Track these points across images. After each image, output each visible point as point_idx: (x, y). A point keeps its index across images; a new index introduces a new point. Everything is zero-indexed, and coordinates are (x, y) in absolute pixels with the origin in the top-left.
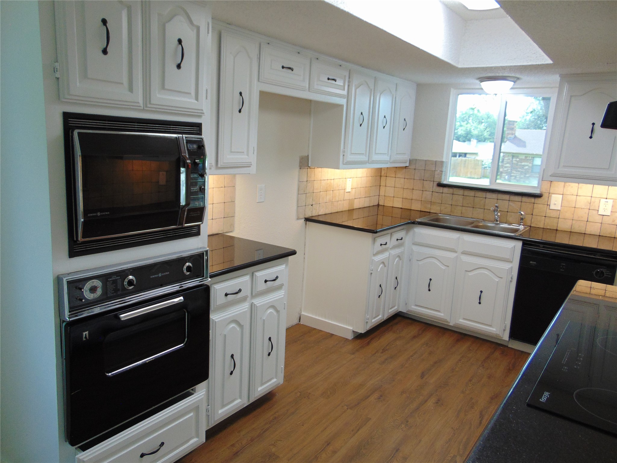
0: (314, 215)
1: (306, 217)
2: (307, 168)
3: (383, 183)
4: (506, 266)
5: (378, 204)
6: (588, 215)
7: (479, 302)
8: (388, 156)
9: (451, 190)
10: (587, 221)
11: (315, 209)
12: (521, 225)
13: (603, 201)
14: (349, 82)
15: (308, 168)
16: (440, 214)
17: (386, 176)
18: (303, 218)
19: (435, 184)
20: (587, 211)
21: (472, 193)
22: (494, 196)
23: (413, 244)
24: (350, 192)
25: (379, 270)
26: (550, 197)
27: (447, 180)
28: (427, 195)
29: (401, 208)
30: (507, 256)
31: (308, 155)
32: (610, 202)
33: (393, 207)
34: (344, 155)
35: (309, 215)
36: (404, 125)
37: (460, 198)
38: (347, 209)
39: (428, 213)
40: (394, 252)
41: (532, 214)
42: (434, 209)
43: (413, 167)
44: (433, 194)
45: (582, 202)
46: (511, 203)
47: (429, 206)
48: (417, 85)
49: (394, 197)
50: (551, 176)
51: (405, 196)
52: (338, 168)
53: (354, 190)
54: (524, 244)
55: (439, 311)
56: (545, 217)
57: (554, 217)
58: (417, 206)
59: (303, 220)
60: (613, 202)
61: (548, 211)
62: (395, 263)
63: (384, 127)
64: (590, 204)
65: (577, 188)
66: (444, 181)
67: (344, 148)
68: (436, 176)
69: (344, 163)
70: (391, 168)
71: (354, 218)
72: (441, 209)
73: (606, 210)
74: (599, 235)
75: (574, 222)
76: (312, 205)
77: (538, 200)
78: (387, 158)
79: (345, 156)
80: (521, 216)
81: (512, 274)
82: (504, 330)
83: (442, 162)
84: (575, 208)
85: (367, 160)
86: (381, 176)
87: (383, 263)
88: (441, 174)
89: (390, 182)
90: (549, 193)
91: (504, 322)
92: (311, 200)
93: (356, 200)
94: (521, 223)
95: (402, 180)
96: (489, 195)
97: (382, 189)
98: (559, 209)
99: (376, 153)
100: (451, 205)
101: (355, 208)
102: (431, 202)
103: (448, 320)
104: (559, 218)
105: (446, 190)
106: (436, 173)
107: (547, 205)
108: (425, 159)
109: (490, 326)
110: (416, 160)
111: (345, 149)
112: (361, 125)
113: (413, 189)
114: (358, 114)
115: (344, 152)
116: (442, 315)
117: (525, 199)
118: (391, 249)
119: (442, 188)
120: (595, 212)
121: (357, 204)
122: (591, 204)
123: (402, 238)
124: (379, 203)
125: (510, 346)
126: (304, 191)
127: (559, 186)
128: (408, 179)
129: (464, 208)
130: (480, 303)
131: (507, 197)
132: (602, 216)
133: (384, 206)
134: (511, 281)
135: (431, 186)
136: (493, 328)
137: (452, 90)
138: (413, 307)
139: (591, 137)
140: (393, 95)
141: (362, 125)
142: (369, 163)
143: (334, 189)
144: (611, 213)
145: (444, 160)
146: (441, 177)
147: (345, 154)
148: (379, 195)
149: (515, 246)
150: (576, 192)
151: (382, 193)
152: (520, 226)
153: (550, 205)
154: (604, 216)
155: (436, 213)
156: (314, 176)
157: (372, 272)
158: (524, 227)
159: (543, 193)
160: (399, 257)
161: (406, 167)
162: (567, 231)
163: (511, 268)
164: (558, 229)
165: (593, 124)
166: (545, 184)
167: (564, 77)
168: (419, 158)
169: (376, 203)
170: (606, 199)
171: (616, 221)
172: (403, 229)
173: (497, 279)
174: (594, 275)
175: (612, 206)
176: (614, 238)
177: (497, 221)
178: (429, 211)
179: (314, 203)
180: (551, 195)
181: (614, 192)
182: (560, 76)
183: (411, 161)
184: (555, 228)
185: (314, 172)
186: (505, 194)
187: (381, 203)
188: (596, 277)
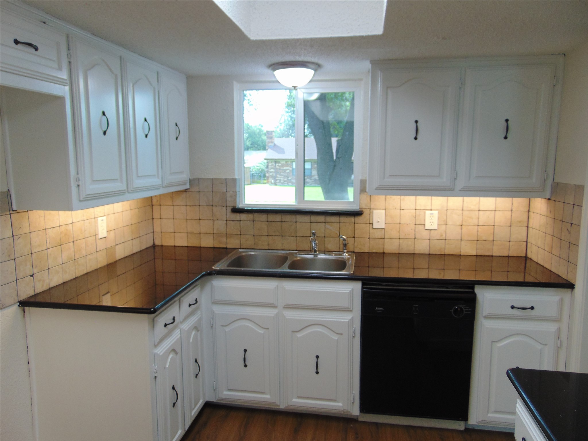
0: (38, 291)
1: (21, 299)
2: (10, 214)
3: (156, 215)
4: (345, 318)
5: (154, 244)
6: (415, 232)
7: (316, 371)
8: (158, 178)
9: (250, 216)
10: (414, 238)
11: (40, 281)
12: (344, 253)
13: (428, 213)
14: (69, 56)
15: (12, 212)
16: (240, 248)
17: (160, 205)
18: (15, 304)
19: (229, 209)
20: (413, 226)
21: (278, 217)
22: (306, 218)
23: (213, 303)
24: (105, 237)
25: (167, 366)
26: (371, 214)
27: (243, 203)
28: (220, 226)
29: (187, 247)
30: (345, 303)
31: (9, 190)
32: (436, 213)
33: (175, 246)
34: (78, 185)
35: (26, 292)
36: (176, 131)
37: (264, 225)
38: (105, 264)
39: (225, 250)
40: (188, 325)
41: (354, 237)
42: (232, 243)
43: (196, 189)
44: (228, 224)
45: (407, 217)
46: (327, 226)
47: (225, 240)
48: (187, 78)
49: (174, 232)
50: (376, 189)
51: (190, 230)
52: (69, 208)
53: (112, 233)
54: (363, 284)
55: (263, 393)
56: (369, 238)
57: (379, 237)
58: (207, 242)
59: (16, 308)
60: (438, 213)
61: (372, 231)
62: (191, 341)
63: (146, 136)
64: (415, 218)
65: (399, 200)
66: (240, 205)
67: (78, 174)
68: (229, 199)
69: (82, 199)
70: (164, 195)
71: (118, 273)
72: (241, 242)
73: (432, 224)
74: (428, 253)
75: (401, 241)
76: (32, 276)
77: (358, 219)
78: (156, 181)
79: (81, 186)
80: (344, 242)
81: (354, 326)
82: (353, 403)
83: (234, 180)
84: (400, 224)
85: (125, 188)
86: (152, 205)
87: (174, 351)
88: (236, 196)
89: (167, 212)
90: (370, 209)
91: (351, 391)
92: (29, 266)
93: (117, 247)
94: (344, 250)
95: (183, 208)
96: (300, 218)
97: (157, 222)
98: (384, 227)
99: (138, 176)
100: (254, 235)
101: (117, 258)
102: (226, 234)
103: (278, 402)
104: (384, 238)
105: (244, 216)
106: (228, 195)
107: (370, 224)
108: (211, 176)
109: (335, 401)
110: (199, 179)
111: (80, 176)
112: (105, 133)
113: (200, 219)
114: (95, 115)
115: (78, 180)
116: (268, 396)
117: (343, 219)
118: (181, 323)
119: (238, 214)
120: (421, 227)
121: (121, 253)
122: (417, 218)
123: (196, 300)
124: (154, 242)
125: (360, 419)
126: (9, 256)
127: (380, 200)
128: (190, 206)
129: (270, 238)
130: (317, 373)
131: (321, 218)
132: (429, 231)
133: (162, 246)
134: (354, 337)
135: (223, 213)
136: (338, 402)
137: (235, 83)
138: (225, 393)
139: (416, 138)
140: (154, 88)
141: (107, 133)
142: (129, 192)
143: (75, 239)
144: (438, 227)
145: (236, 177)
146: (235, 200)
147: (80, 183)
148: (153, 232)
149: (353, 289)
150: (399, 205)
151: (157, 229)
153: (372, 224)
154: (431, 231)
155: (235, 249)
156: (29, 225)
157: (156, 375)
158: (349, 255)
159: (363, 210)
160: (196, 328)
161: (186, 190)
162: (395, 253)
163: (352, 320)
164: (385, 252)
165: (416, 122)
166: (365, 198)
167: (376, 64)
168: (203, 177)
169: (150, 244)
170: (431, 210)
171: (444, 236)
172: (196, 286)
173: (335, 337)
174: (453, 313)
175: (438, 219)
176: (445, 255)
177: (315, 251)
178: (225, 246)
179: (35, 271)
180: (373, 211)
181: (438, 201)
182: (371, 63)
183: (192, 182)
184: (382, 251)
185: (29, 218)
186: (319, 215)
187: (157, 243)
188: (455, 316)
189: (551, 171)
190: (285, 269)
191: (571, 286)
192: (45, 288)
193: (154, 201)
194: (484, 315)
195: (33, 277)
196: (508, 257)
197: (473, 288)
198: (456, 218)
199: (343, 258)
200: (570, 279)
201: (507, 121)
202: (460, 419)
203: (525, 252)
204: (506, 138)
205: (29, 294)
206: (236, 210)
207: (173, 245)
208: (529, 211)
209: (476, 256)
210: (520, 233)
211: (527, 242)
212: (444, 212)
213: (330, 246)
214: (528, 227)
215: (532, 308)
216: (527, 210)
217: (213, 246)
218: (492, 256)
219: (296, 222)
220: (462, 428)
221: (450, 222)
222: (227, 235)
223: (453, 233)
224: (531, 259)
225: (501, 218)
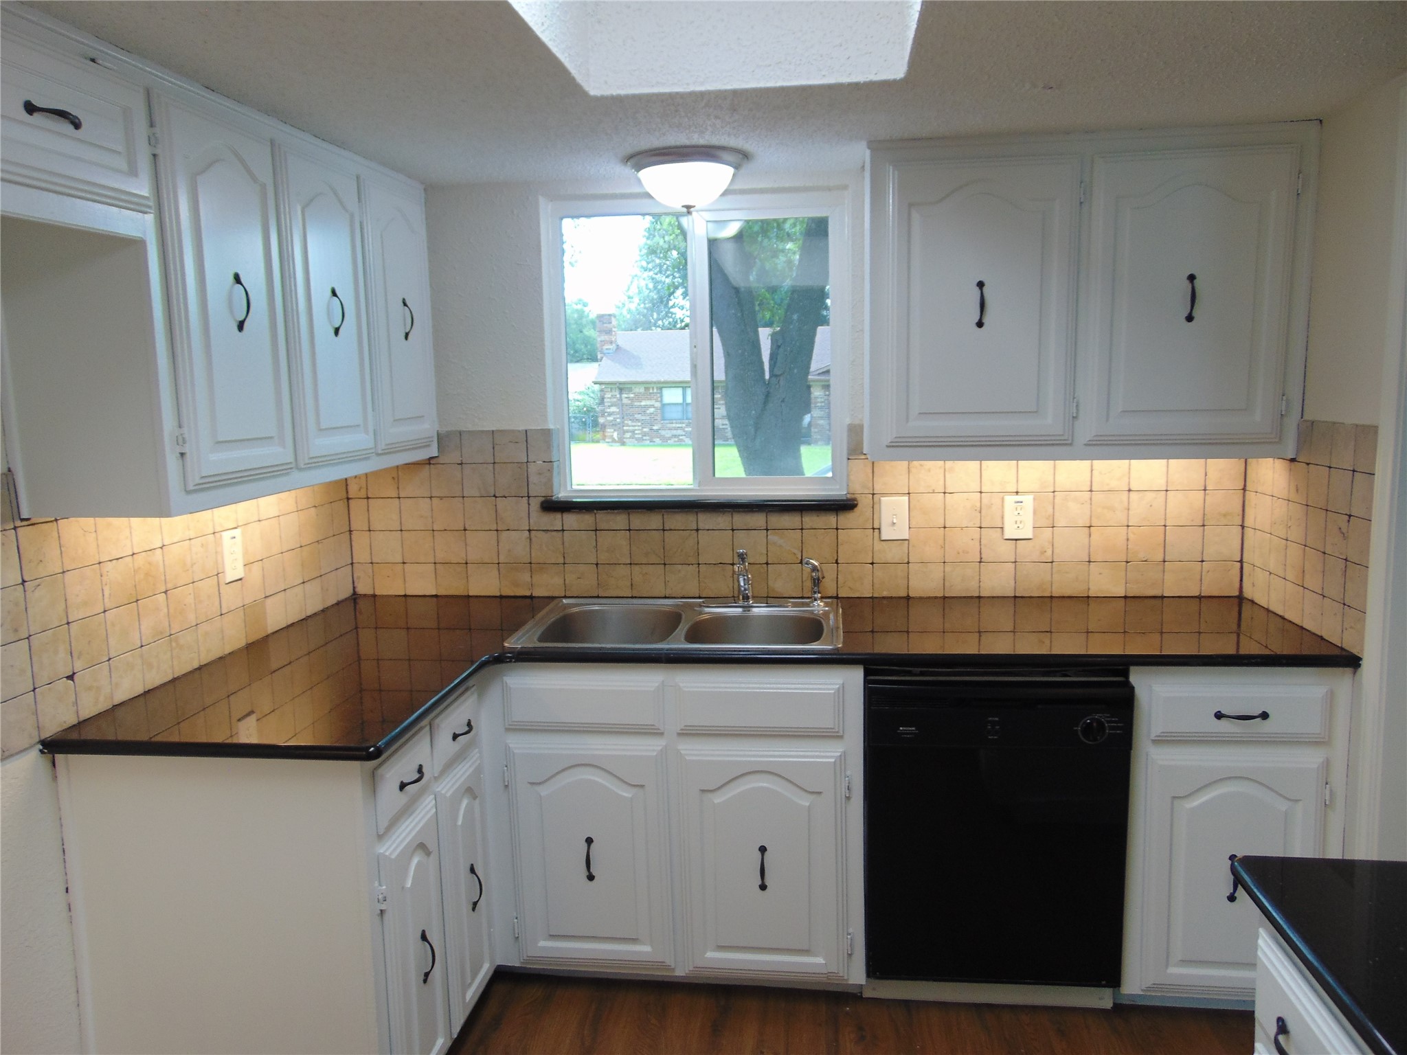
0: (88, 711)
1: (47, 734)
2: (15, 528)
3: (358, 522)
4: (827, 753)
5: (355, 593)
6: (980, 545)
7: (760, 882)
8: (366, 432)
9: (587, 519)
10: (978, 559)
11: (90, 688)
12: (816, 600)
13: (1010, 500)
14: (152, 141)
15: (18, 523)
16: (565, 597)
17: (368, 498)
18: (31, 747)
19: (535, 504)
20: (975, 533)
21: (654, 520)
22: (722, 520)
23: (508, 730)
24: (240, 579)
25: (409, 884)
26: (876, 506)
27: (569, 489)
28: (516, 544)
29: (436, 596)
30: (827, 721)
31: (9, 470)
32: (1028, 500)
33: (405, 596)
34: (182, 454)
35: (58, 718)
36: (405, 320)
37: (621, 540)
38: (243, 643)
39: (528, 601)
40: (450, 784)
41: (837, 562)
42: (545, 585)
43: (453, 457)
44: (533, 539)
45: (960, 509)
46: (773, 537)
47: (526, 577)
48: (425, 190)
49: (404, 563)
50: (887, 446)
51: (441, 556)
52: (163, 511)
53: (256, 568)
54: (866, 674)
55: (634, 941)
56: (872, 564)
57: (896, 560)
58: (485, 584)
59: (34, 756)
60: (1034, 499)
61: (878, 546)
62: (460, 823)
63: (337, 331)
64: (980, 512)
65: (942, 471)
66: (560, 492)
67: (180, 426)
68: (533, 479)
69: (191, 487)
70: (377, 474)
71: (274, 666)
72: (567, 582)
73: (1021, 526)
74: (1013, 595)
75: (948, 568)
76: (71, 677)
77: (846, 519)
78: (360, 440)
79: (188, 456)
80: (814, 574)
81: (848, 773)
82: (850, 955)
83: (547, 433)
84: (945, 527)
85: (291, 459)
86: (348, 499)
87: (422, 847)
88: (550, 470)
89: (384, 514)
90: (873, 494)
91: (845, 929)
92: (62, 655)
93: (269, 601)
94: (815, 593)
95: (425, 504)
96: (706, 520)
97: (360, 540)
98: (908, 538)
99: (321, 430)
100: (597, 564)
101: (270, 631)
102: (531, 563)
103: (670, 961)
104: (908, 563)
105: (571, 519)
106: (533, 468)
107: (874, 529)
108: (489, 426)
109: (807, 952)
110: (460, 433)
111: (185, 430)
112: (241, 326)
113: (465, 530)
114: (218, 281)
115: (181, 440)
116: (646, 948)
117: (810, 520)
118: (436, 779)
119: (558, 516)
120: (995, 534)
121: (278, 616)
122: (983, 511)
123: (469, 724)
124: (354, 588)
125: (868, 994)
126: (16, 630)
127: (895, 473)
128: (441, 498)
129: (636, 569)
130: (763, 887)
131: (758, 519)
132: (1014, 541)
133: (374, 596)
134: (848, 798)
135: (520, 513)
136: (816, 956)
137: (542, 201)
138: (542, 943)
139: (980, 324)
140: (352, 216)
141: (246, 325)
142: (300, 469)
143: (170, 586)
144: (1034, 531)
145: (551, 427)
146: (550, 480)
147: (186, 450)
148: (352, 564)
149: (843, 685)
150: (942, 482)
151: (361, 555)
152: (815, 603)
153: (879, 529)
154: (1018, 542)
155: (553, 598)
156: (61, 553)
157: (383, 907)
158: (827, 605)
159: (857, 496)
160: (470, 791)
161: (429, 461)
162: (936, 598)
163: (843, 758)
164: (911, 594)
165: (981, 285)
166: (859, 469)
167: (884, 149)
168: (470, 427)
169: (346, 592)
170: (1017, 493)
171: (1049, 552)
172: (467, 689)
173: (804, 801)
174: (1080, 733)
175: (1035, 512)
176: (1051, 597)
177: (746, 598)
178: (528, 594)
179: (78, 665)
180: (880, 500)
181: (1034, 472)
182: (869, 148)
183: (442, 439)
184: (904, 594)
185: (59, 537)
186: (752, 511)
187: (361, 590)
188: (1085, 741)
189: (1295, 394)
190: (677, 643)
191: (1352, 661)
192: (103, 706)
193: (353, 490)
194: (1153, 736)
195: (73, 680)
196: (1200, 597)
197: (1126, 674)
198: (1075, 511)
199: (812, 612)
200: (1349, 644)
201: (1192, 278)
202: (1104, 982)
203: (1237, 585)
204: (1190, 318)
205: (65, 722)
206: (553, 506)
207: (402, 593)
208: (1244, 489)
209: (1125, 597)
210: (1224, 543)
211: (1241, 561)
212: (1049, 497)
213: (780, 585)
214: (1243, 527)
215: (1265, 716)
216: (1242, 487)
217: (498, 594)
218: (1163, 597)
219: (697, 530)
220: (1108, 1004)
221: (1061, 522)
222: (532, 566)
223: (1070, 546)
224: (1252, 602)
225: (1182, 507)
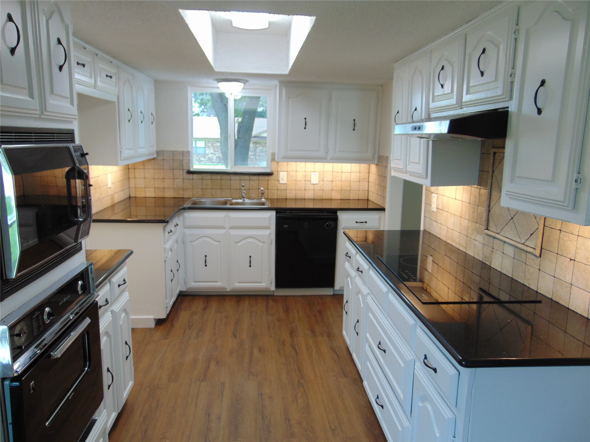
3: (132, 175)
4: (266, 232)
5: (130, 196)
6: (305, 185)
7: (249, 265)
8: (145, 149)
9: (200, 176)
10: (304, 189)
12: (262, 198)
13: (313, 174)
16: (194, 197)
17: (134, 169)
19: (185, 172)
20: (304, 182)
21: (219, 177)
22: (237, 177)
23: (185, 228)
24: (111, 187)
25: (169, 257)
26: (278, 174)
28: (179, 183)
29: (155, 197)
30: (266, 224)
32: (317, 174)
33: (145, 197)
34: (121, 151)
36: (152, 119)
37: (209, 182)
38: (110, 205)
39: (182, 199)
40: (175, 237)
41: (268, 189)
42: (187, 194)
43: (161, 158)
44: (184, 181)
45: (300, 176)
46: (251, 182)
47: (182, 192)
48: (155, 81)
49: (145, 188)
50: (282, 158)
51: (156, 186)
53: (114, 185)
54: (277, 213)
55: (216, 282)
56: (277, 190)
57: (283, 189)
58: (169, 194)
60: (319, 174)
61: (279, 185)
62: (175, 248)
63: (142, 122)
65: (295, 166)
66: (191, 168)
68: (185, 164)
69: (122, 159)
71: (116, 212)
72: (194, 193)
73: (315, 180)
74: (313, 198)
75: (297, 191)
77: (270, 178)
78: (145, 151)
80: (262, 192)
81: (272, 237)
82: (271, 283)
83: (188, 152)
84: (296, 180)
85: (135, 154)
86: (129, 170)
87: (171, 250)
88: (189, 162)
89: (140, 173)
90: (278, 171)
91: (270, 276)
93: (115, 195)
94: (262, 197)
95: (152, 171)
96: (233, 177)
97: (132, 181)
98: (286, 183)
100: (202, 189)
101: (115, 203)
103: (226, 287)
104: (286, 190)
105: (195, 176)
106: (184, 162)
107: (278, 180)
108: (171, 149)
109: (261, 282)
110: (163, 151)
111: (121, 146)
112: (129, 121)
113: (164, 178)
114: (126, 110)
115: (120, 148)
116: (220, 284)
117: (261, 178)
118: (173, 234)
119: (191, 175)
120: (309, 183)
121: (117, 199)
122: (306, 177)
123: (177, 224)
125: (275, 294)
127: (284, 166)
128: (157, 169)
129: (213, 190)
130: (250, 266)
131: (247, 177)
132: (313, 185)
133: (136, 197)
134: (271, 243)
135: (180, 174)
137: (189, 88)
138: (192, 284)
139: (305, 128)
143: (100, 186)
144: (319, 182)
145: (190, 150)
146: (189, 165)
148: (129, 188)
149: (271, 216)
150: (295, 168)
151: (132, 185)
152: (262, 199)
154: (315, 185)
155: (189, 198)
158: (265, 200)
159: (274, 172)
160: (177, 242)
161: (154, 159)
162: (293, 199)
163: (270, 234)
164: (287, 198)
165: (305, 119)
166: (274, 164)
167: (281, 83)
168: (166, 149)
169: (128, 196)
170: (314, 172)
171: (322, 187)
173: (261, 244)
174: (326, 227)
175: (319, 177)
176: (323, 199)
177: (244, 198)
178: (182, 196)
180: (279, 173)
181: (319, 166)
182: (279, 82)
183: (158, 153)
184: (285, 198)
186: (246, 175)
187: (132, 195)
188: (327, 228)
189: (377, 149)
190: (228, 206)
191: (383, 209)
193: (130, 167)
194: (342, 227)
196: (358, 200)
197: (336, 213)
198: (329, 177)
199: (261, 201)
200: (382, 205)
201: (354, 120)
202: (330, 286)
203: (367, 197)
204: (354, 130)
206: (189, 172)
207: (144, 196)
208: (369, 172)
209: (341, 199)
210: (364, 186)
211: (368, 191)
212: (322, 173)
213: (252, 195)
214: (368, 182)
215: (366, 222)
216: (368, 172)
217: (173, 197)
218: (350, 199)
219: (230, 180)
220: (332, 293)
221: (325, 179)
222: (183, 189)
223: (327, 186)
224: (370, 200)
225: (354, 176)
